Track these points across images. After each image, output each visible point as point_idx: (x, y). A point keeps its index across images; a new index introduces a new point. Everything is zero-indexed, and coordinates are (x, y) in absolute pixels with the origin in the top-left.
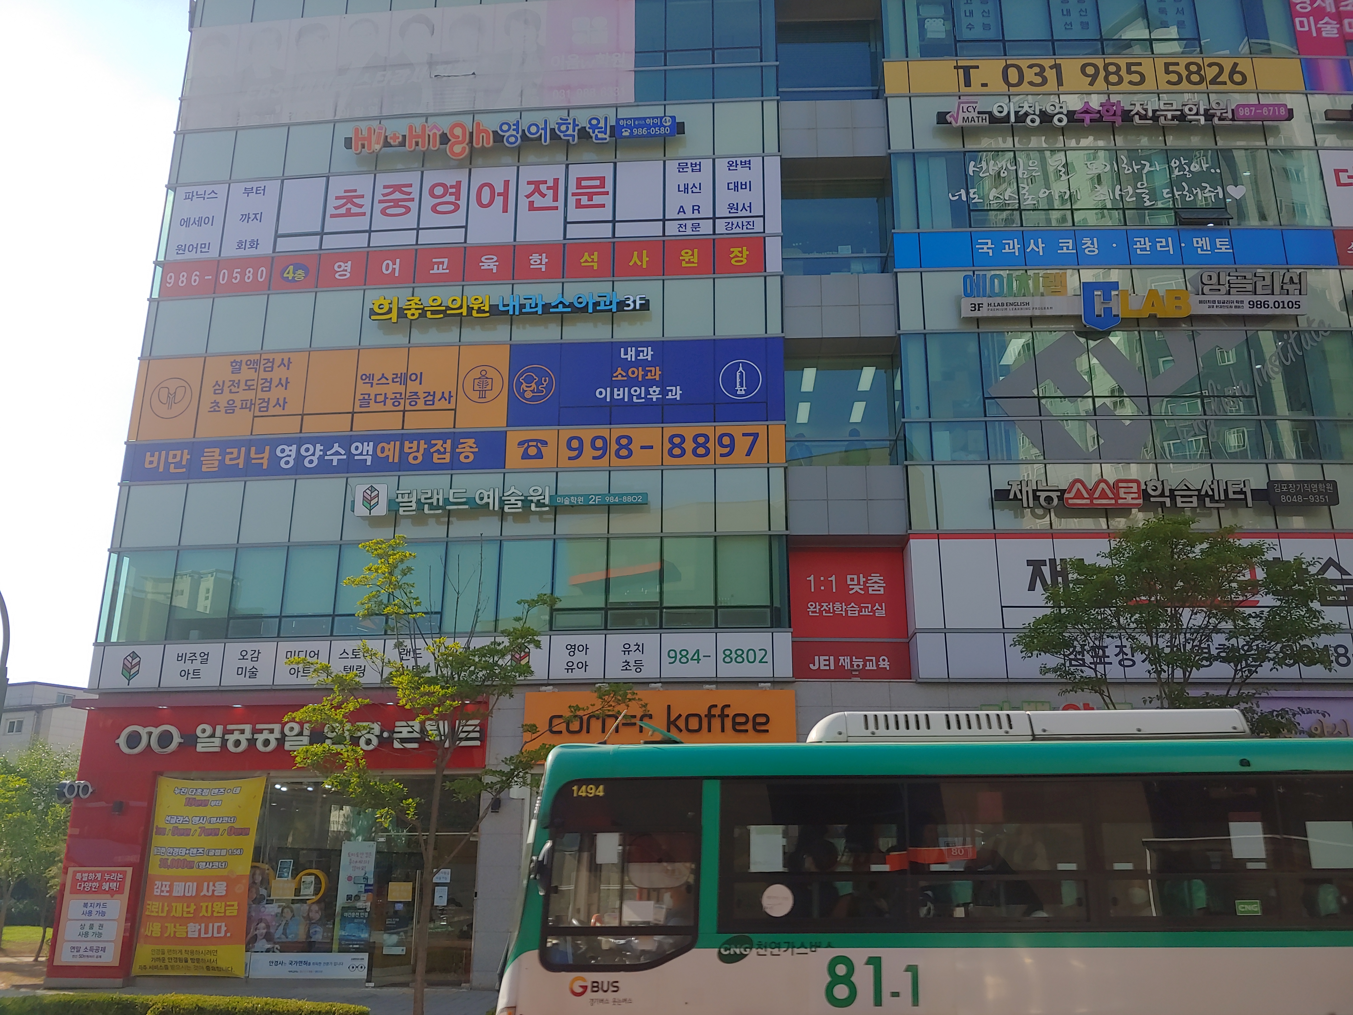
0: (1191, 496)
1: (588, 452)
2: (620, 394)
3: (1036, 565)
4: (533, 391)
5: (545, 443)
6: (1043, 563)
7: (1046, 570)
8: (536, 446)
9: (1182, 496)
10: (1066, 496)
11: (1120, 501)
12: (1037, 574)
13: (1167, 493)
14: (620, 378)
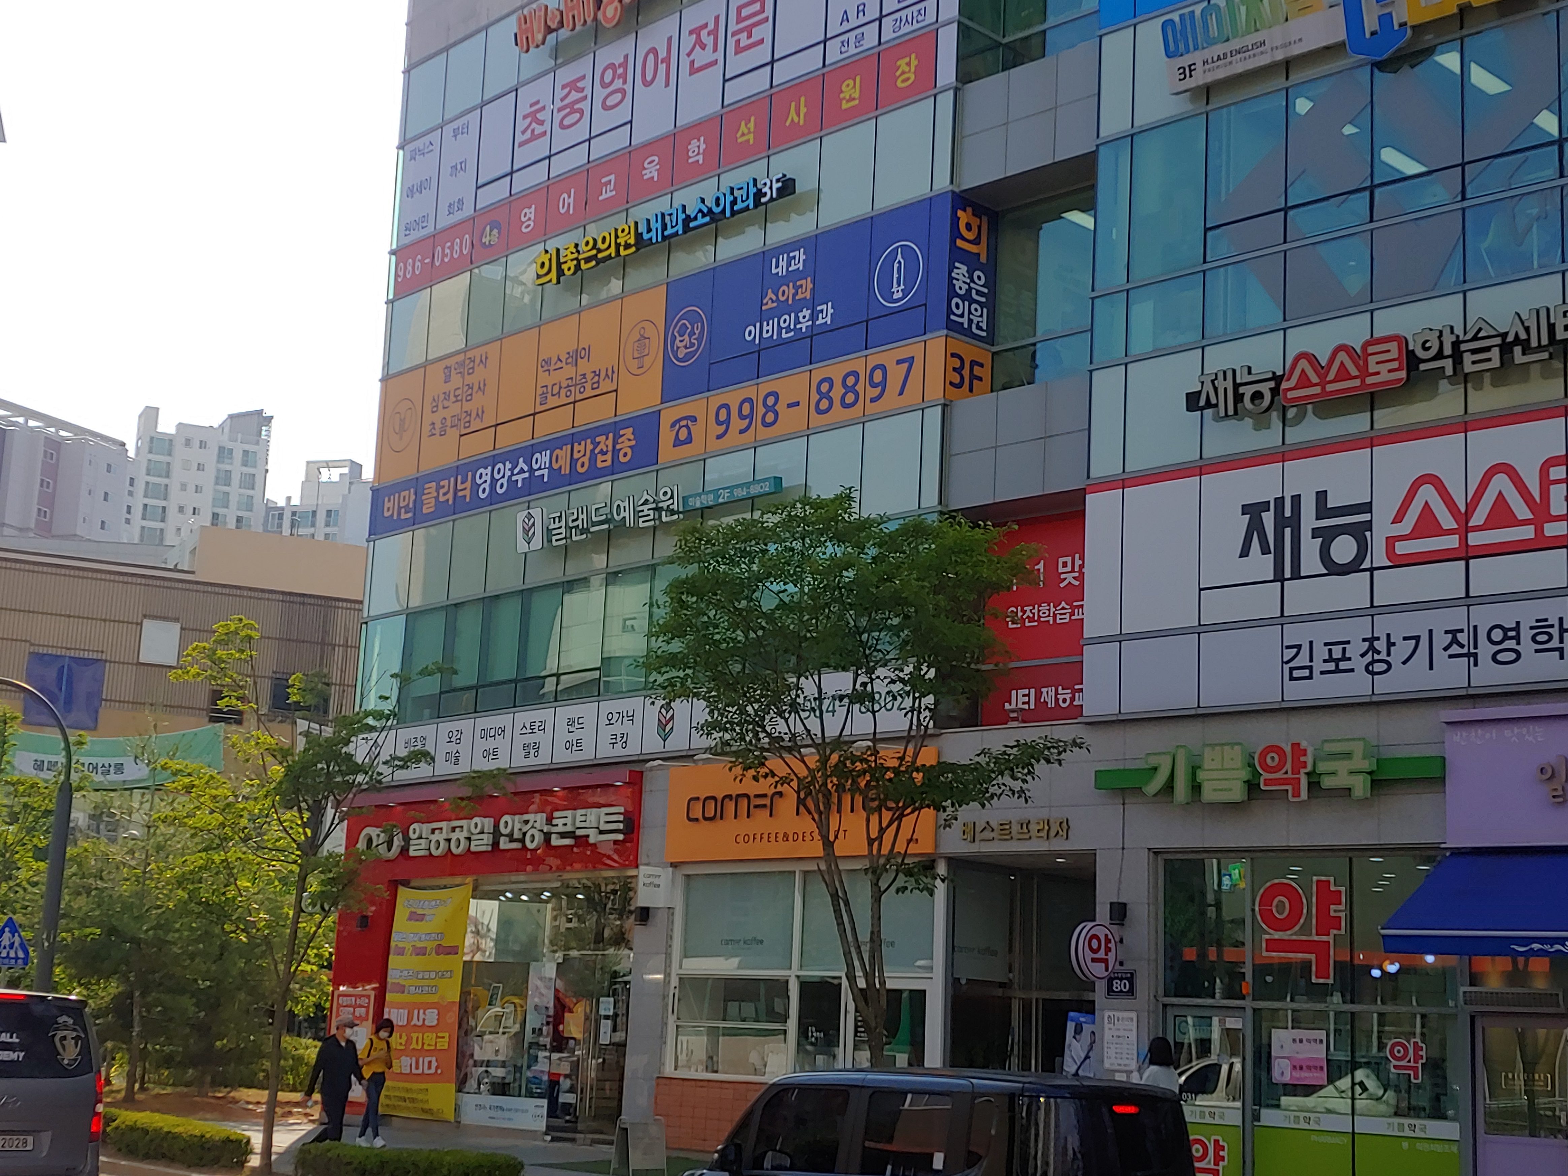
0: (1488, 349)
1: (737, 424)
2: (769, 329)
3: (1254, 511)
4: (686, 347)
5: (694, 419)
6: (1265, 506)
7: (1268, 518)
8: (687, 426)
9: (1474, 352)
10: (1284, 385)
11: (1369, 380)
12: (1255, 527)
13: (1448, 351)
14: (771, 305)
